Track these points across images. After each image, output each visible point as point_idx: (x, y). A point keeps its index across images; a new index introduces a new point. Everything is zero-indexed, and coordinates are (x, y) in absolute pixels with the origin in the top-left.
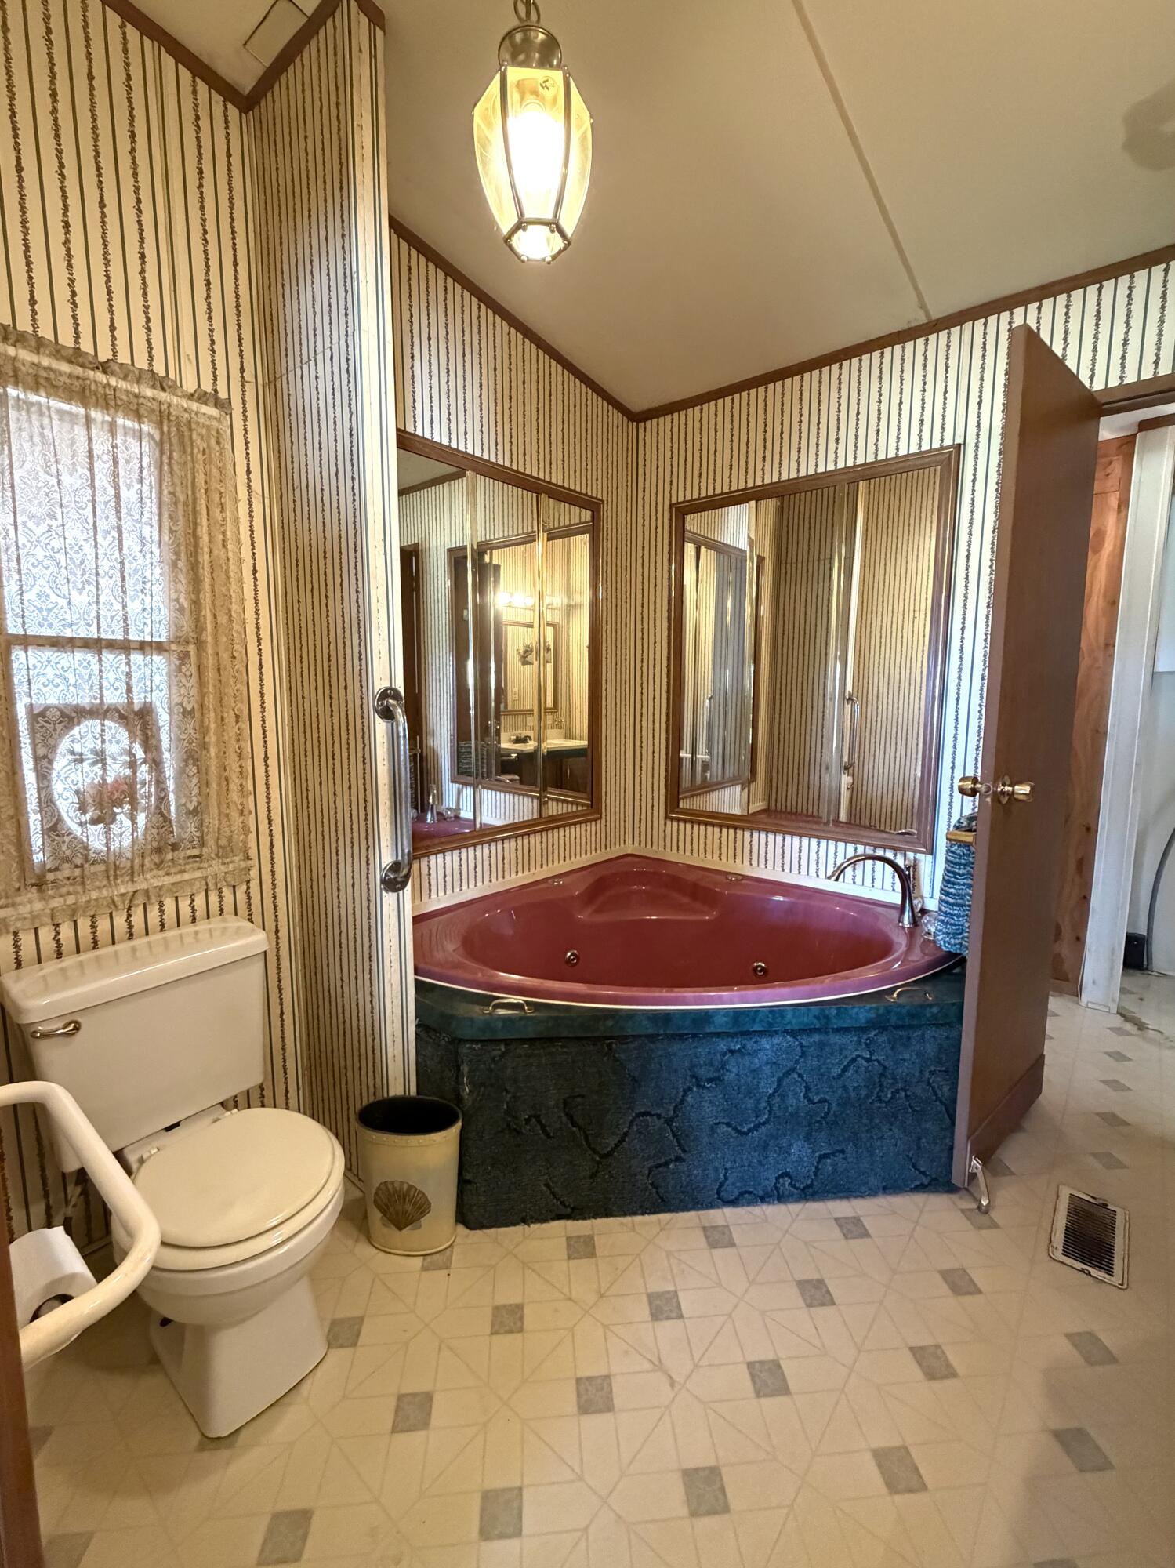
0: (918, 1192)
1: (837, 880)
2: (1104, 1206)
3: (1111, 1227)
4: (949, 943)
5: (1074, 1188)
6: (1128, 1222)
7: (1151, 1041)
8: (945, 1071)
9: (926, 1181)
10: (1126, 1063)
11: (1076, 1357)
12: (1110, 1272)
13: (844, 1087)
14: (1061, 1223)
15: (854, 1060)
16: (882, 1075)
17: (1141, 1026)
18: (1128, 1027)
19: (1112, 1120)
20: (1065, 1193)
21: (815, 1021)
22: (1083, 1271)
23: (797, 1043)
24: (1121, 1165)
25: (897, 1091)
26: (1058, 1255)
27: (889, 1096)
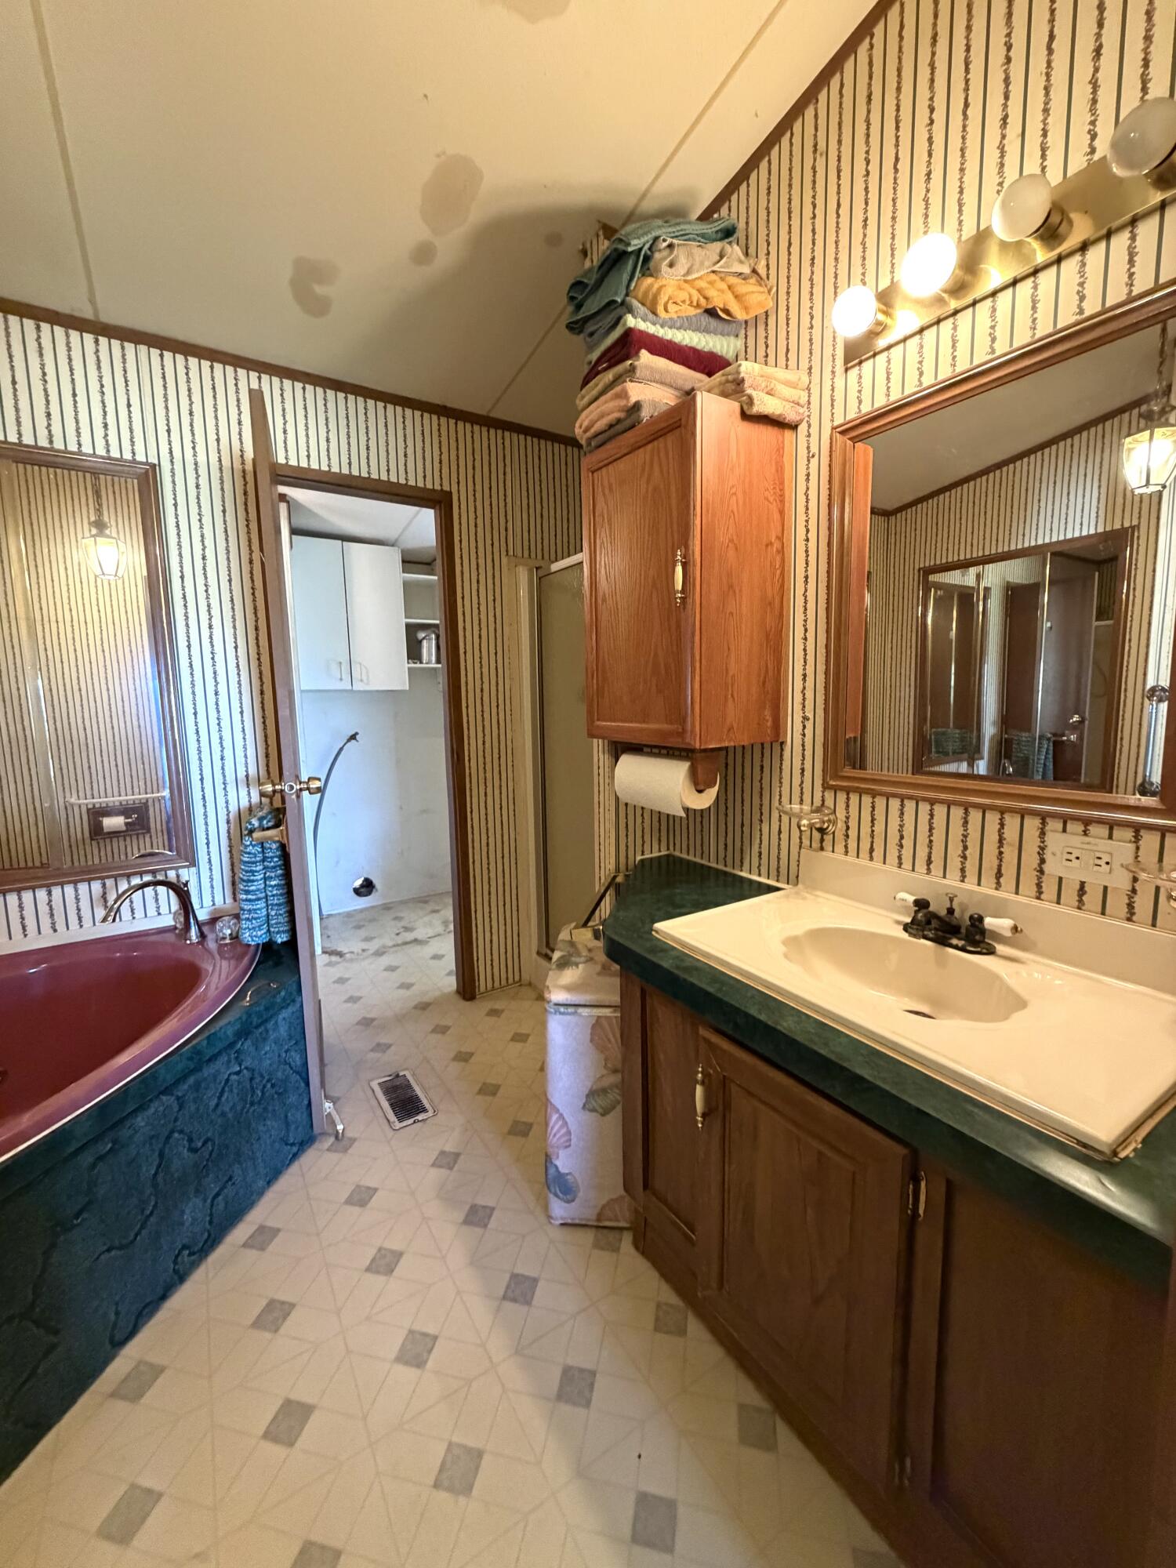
0: (294, 1161)
1: (114, 920)
2: (397, 1076)
3: (409, 1086)
4: (256, 936)
5: (378, 1078)
6: (414, 1075)
7: (352, 960)
8: (296, 1043)
9: (295, 1149)
10: (349, 982)
11: (444, 1172)
12: (425, 1110)
13: (223, 1114)
14: (386, 1105)
15: (227, 1080)
16: (251, 1079)
17: (340, 954)
18: (334, 958)
19: (366, 1022)
20: (375, 1085)
21: (190, 1062)
22: (414, 1122)
23: (173, 1098)
24: (389, 1046)
25: (264, 1087)
26: (398, 1125)
27: (260, 1094)
